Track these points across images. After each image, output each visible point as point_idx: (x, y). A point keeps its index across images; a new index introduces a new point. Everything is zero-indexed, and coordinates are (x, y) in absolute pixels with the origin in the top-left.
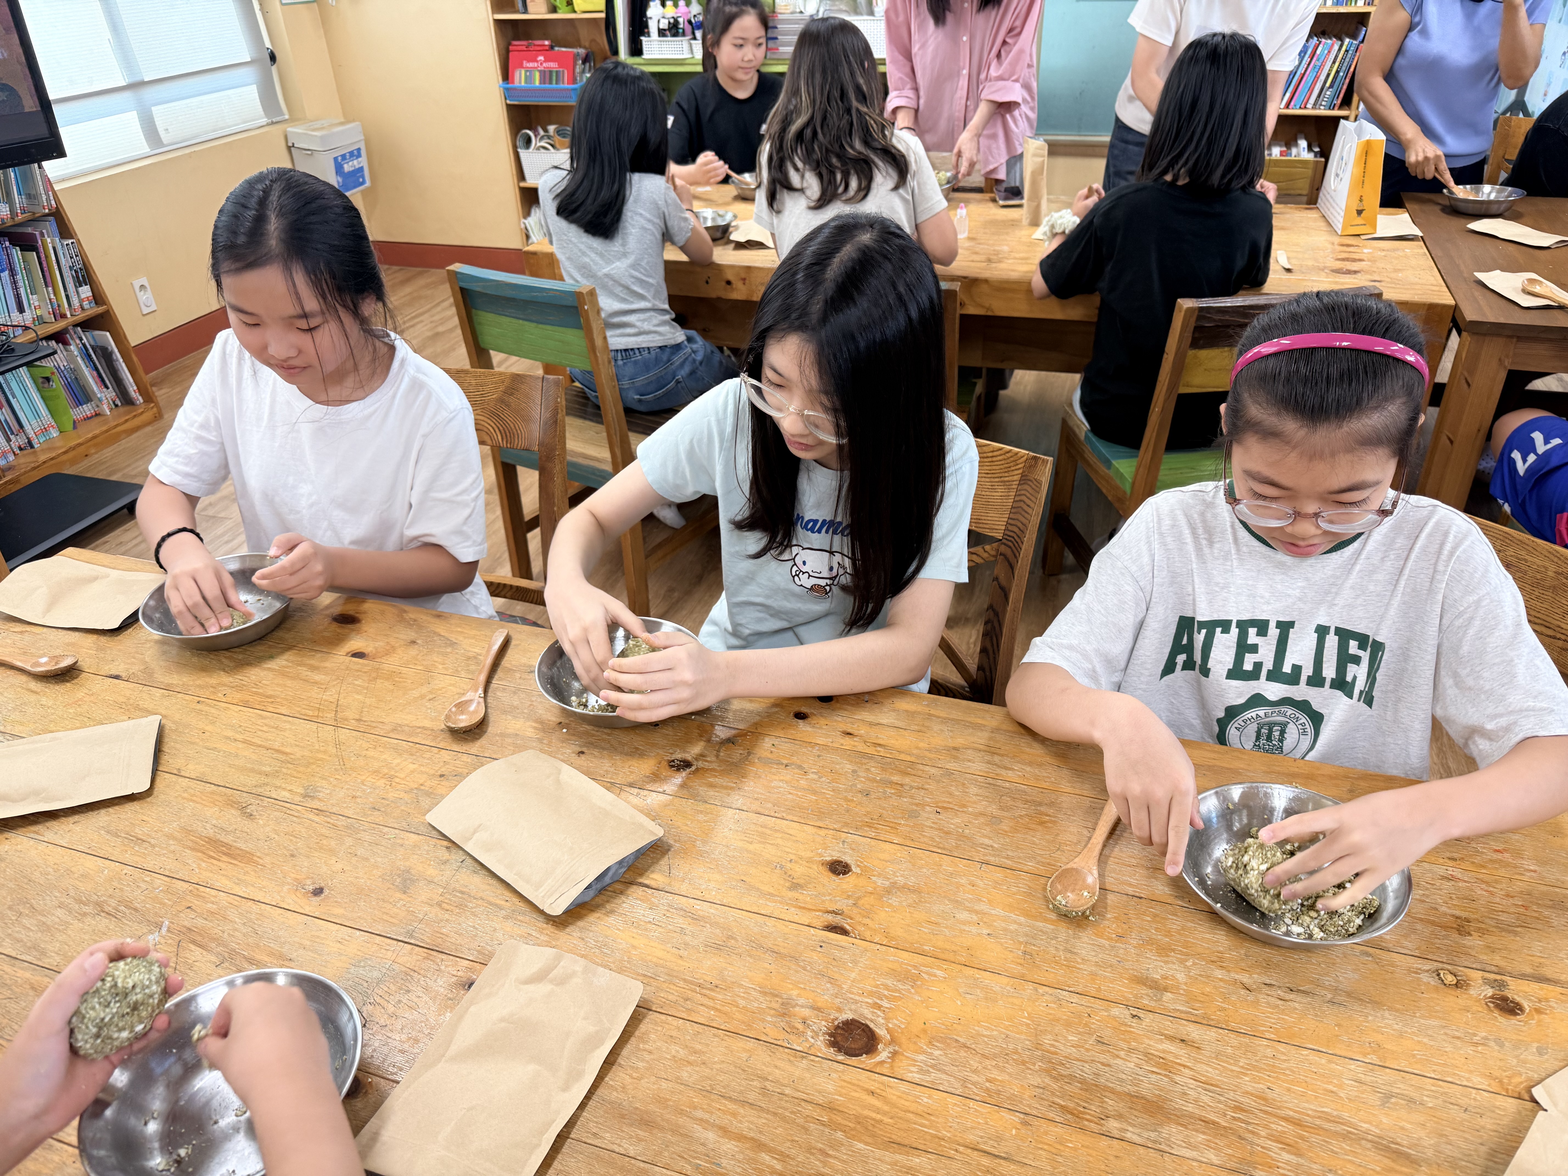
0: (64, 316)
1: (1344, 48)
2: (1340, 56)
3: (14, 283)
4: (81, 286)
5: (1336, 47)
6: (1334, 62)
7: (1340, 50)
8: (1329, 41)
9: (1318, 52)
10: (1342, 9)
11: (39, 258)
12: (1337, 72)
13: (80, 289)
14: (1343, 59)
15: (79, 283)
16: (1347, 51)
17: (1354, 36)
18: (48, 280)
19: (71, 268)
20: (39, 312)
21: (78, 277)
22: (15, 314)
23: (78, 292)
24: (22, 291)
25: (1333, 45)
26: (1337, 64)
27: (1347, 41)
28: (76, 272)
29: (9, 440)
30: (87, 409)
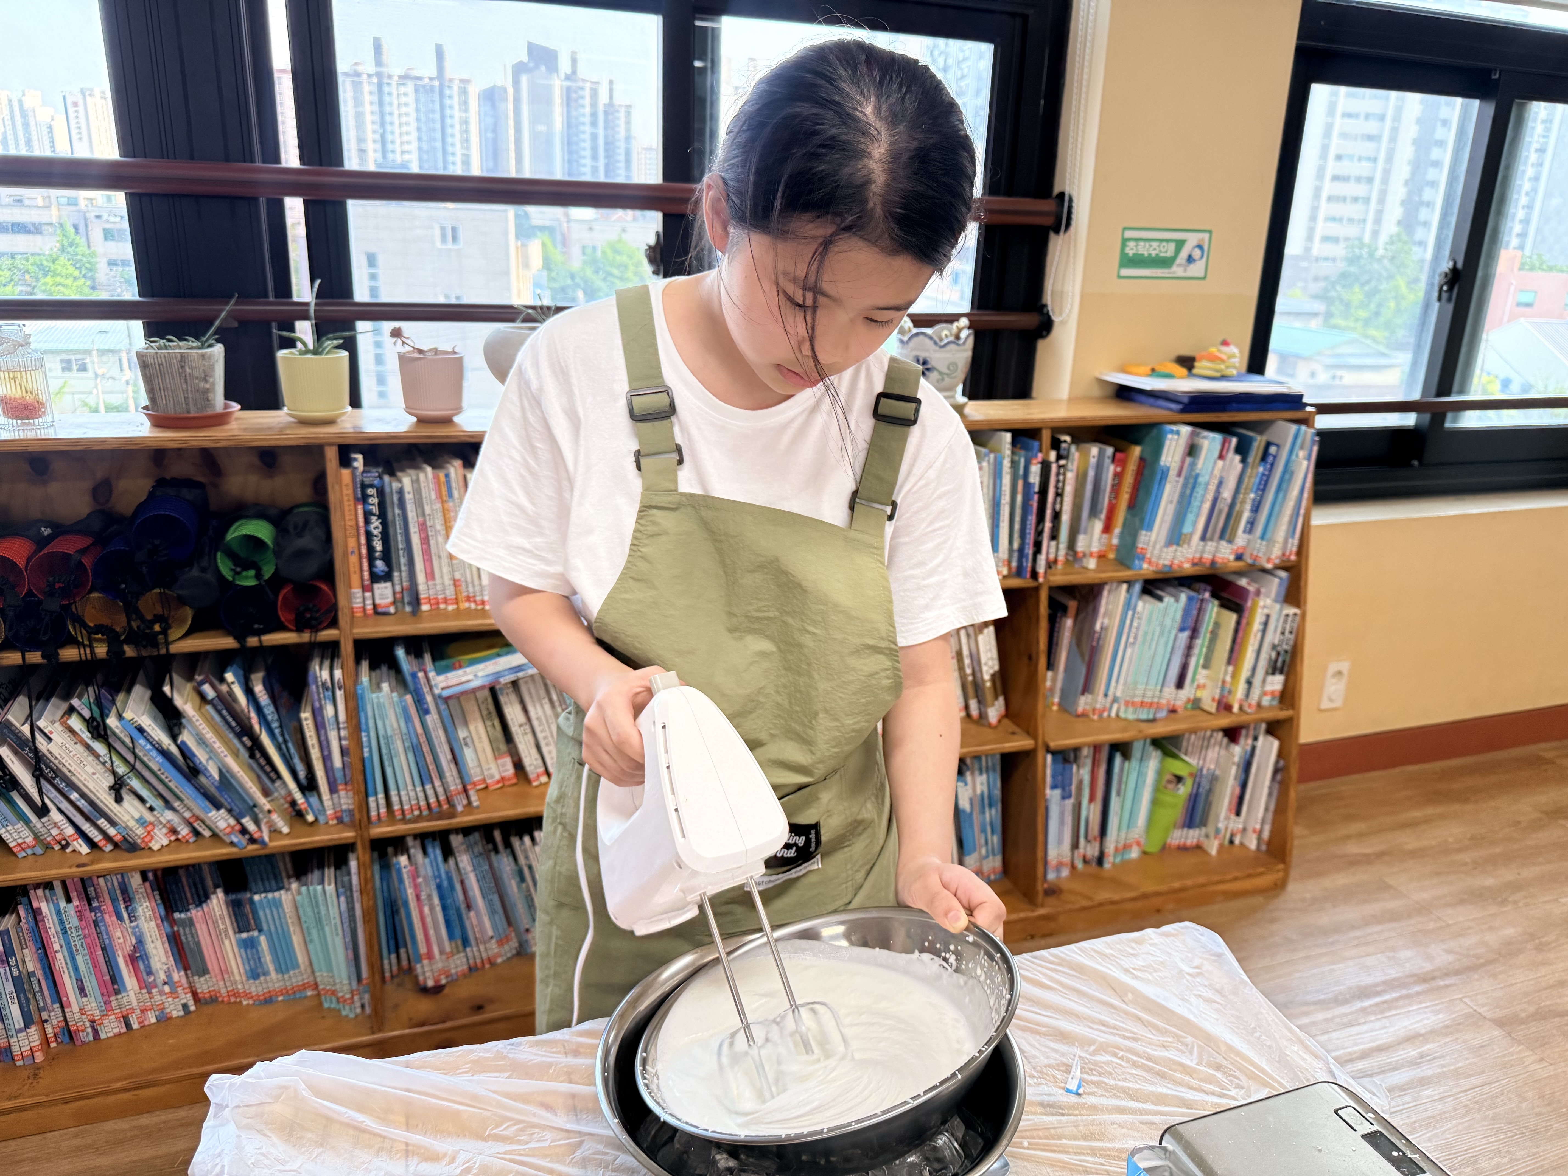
0: (1228, 708)
3: (1190, 648)
4: (1273, 673)
11: (1238, 623)
13: (1270, 678)
15: (1274, 669)
18: (1234, 656)
19: (1274, 647)
20: (1199, 694)
21: (1276, 661)
22: (1170, 689)
23: (1264, 681)
24: (1193, 662)
28: (1278, 654)
29: (1075, 846)
30: (1192, 836)
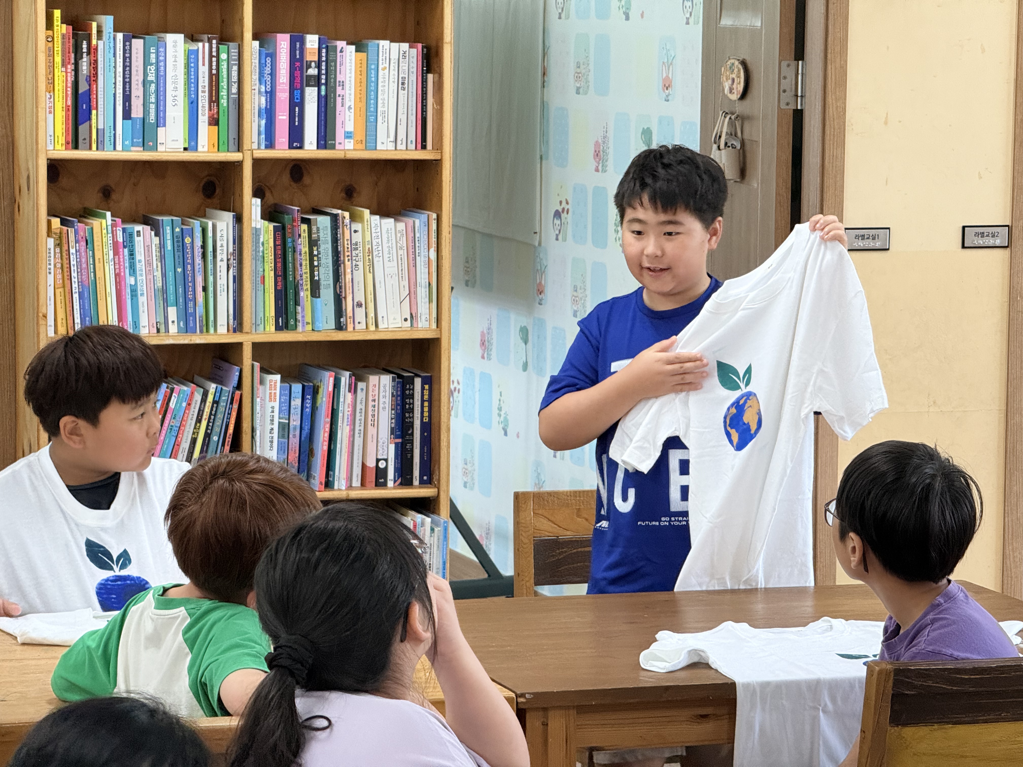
1: (210, 398)
2: (207, 410)
5: (198, 397)
6: (199, 420)
7: (204, 400)
8: (185, 388)
9: (172, 405)
10: (198, 339)
12: (208, 436)
14: (213, 415)
16: (216, 402)
17: (220, 381)
25: (192, 393)
26: (204, 423)
27: (212, 387)
